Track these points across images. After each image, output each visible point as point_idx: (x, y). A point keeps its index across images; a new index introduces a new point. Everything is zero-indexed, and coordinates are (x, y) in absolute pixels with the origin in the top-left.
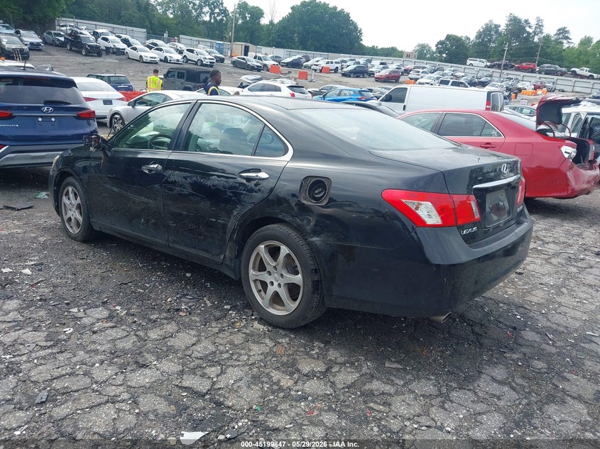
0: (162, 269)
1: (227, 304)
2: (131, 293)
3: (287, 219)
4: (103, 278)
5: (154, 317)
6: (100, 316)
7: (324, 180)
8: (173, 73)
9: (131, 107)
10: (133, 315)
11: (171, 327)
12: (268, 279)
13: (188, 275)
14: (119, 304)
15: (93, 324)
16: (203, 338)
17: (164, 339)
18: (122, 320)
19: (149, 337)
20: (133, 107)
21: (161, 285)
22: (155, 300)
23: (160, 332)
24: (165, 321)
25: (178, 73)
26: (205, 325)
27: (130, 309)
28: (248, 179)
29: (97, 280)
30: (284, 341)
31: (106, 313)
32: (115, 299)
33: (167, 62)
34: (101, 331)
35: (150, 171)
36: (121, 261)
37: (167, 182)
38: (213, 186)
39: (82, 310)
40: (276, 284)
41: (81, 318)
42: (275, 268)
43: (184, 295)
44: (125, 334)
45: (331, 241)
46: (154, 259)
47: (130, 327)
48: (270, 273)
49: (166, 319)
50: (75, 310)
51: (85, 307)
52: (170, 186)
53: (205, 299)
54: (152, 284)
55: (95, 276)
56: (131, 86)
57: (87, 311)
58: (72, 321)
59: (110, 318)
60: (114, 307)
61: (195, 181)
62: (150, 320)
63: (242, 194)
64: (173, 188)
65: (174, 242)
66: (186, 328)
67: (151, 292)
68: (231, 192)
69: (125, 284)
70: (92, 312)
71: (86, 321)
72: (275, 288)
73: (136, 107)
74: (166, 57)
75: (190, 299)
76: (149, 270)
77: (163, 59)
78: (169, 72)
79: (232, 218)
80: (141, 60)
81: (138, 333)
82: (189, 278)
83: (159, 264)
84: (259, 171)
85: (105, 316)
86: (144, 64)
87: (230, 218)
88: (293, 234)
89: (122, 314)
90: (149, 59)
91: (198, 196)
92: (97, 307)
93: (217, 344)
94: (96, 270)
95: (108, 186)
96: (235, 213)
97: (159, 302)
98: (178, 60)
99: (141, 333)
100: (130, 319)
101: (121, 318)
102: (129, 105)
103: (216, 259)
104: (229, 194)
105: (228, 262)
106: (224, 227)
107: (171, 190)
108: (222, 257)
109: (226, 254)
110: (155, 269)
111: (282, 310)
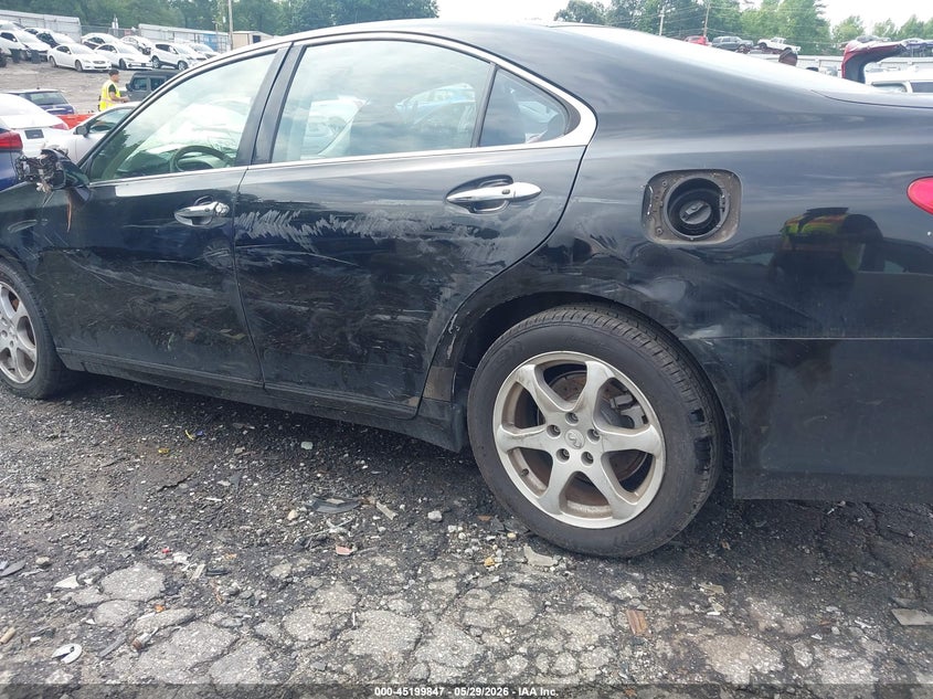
0: (242, 440)
1: (429, 507)
2: (194, 510)
3: (605, 293)
4: (113, 480)
5: (281, 571)
6: (144, 594)
7: (710, 178)
8: (142, 82)
9: (81, 137)
10: (224, 573)
11: (337, 598)
12: (551, 445)
13: (307, 446)
14: (179, 546)
15: (131, 620)
16: (431, 618)
17: (334, 635)
18: (202, 592)
19: (295, 639)
20: (85, 136)
21: (256, 480)
22: (258, 519)
23: (317, 618)
24: (313, 581)
25: (152, 80)
26: (415, 577)
27: (209, 556)
28: (476, 206)
29: (101, 486)
30: (626, 591)
31: (155, 582)
32: (162, 534)
33: (125, 69)
34: (157, 638)
35: (197, 219)
36: (144, 433)
37: (246, 240)
38: (378, 234)
39: (89, 581)
40: (575, 455)
41: (94, 606)
42: (571, 416)
43: (322, 499)
44: (228, 637)
45: (754, 333)
46: (217, 419)
47: (232, 613)
48: (554, 430)
49: (311, 572)
50: (69, 582)
51: (96, 569)
52: (256, 249)
53: (372, 500)
54: (234, 478)
55: (93, 476)
56: (71, 108)
57: (105, 581)
58: (71, 620)
59: (170, 591)
60: (169, 555)
61: (324, 227)
62: (274, 582)
63: (463, 243)
64: (264, 251)
65: (278, 378)
66: (372, 592)
67: (239, 501)
68: (430, 244)
69: (173, 487)
70: (118, 581)
71: (110, 614)
72: (575, 463)
73: (91, 136)
74: (121, 61)
75: (339, 505)
76: (212, 444)
77: (118, 64)
78: (134, 80)
79: (439, 307)
80: (77, 68)
81: (262, 628)
82: (311, 454)
83: (230, 428)
84: (508, 180)
85: (155, 591)
86: (85, 75)
87: (432, 308)
88: (624, 328)
89: (196, 575)
90: (92, 66)
91: (335, 265)
92: (124, 564)
93: (473, 631)
94: (90, 462)
95: (93, 269)
96: (447, 293)
97: (268, 524)
98: (144, 65)
99: (266, 628)
100: (221, 588)
101: (196, 584)
102: (77, 133)
103: (398, 408)
104: (425, 247)
105: (433, 413)
106: (417, 330)
107: (260, 257)
108: (414, 402)
109: (426, 394)
110: (225, 442)
111: (604, 515)
